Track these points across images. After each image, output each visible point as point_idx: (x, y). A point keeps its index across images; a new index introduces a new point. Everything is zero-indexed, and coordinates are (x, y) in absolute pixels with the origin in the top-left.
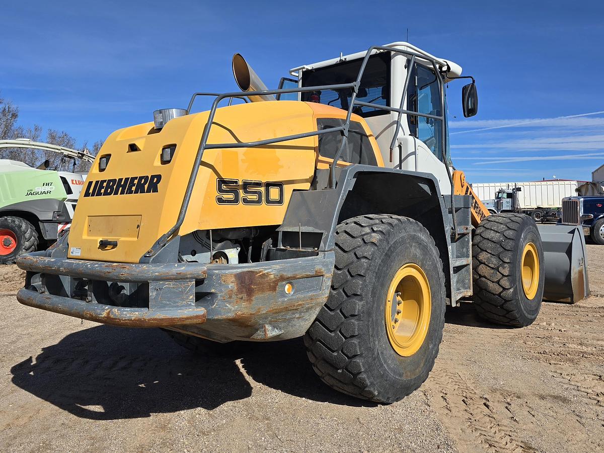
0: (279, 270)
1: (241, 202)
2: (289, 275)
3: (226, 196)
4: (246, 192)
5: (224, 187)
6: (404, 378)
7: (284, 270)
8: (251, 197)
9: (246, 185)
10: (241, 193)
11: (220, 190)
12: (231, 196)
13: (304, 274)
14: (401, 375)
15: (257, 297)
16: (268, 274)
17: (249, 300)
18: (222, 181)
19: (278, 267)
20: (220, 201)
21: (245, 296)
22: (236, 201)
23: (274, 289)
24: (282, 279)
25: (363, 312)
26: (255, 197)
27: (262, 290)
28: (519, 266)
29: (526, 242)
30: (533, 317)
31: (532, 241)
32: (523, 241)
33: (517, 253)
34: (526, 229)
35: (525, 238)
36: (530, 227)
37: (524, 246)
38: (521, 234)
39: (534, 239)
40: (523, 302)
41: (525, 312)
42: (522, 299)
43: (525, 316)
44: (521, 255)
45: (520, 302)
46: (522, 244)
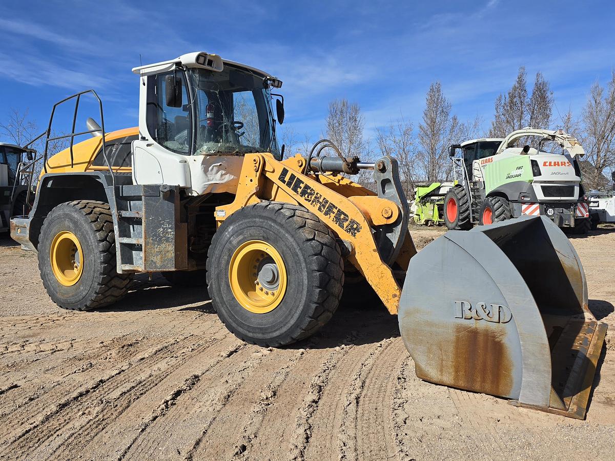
0: (16, 222)
2: (18, 225)
6: (58, 295)
13: (21, 226)
14: (57, 293)
24: (16, 226)
28: (219, 263)
29: (241, 237)
30: (250, 335)
31: (262, 238)
32: (232, 235)
33: (215, 247)
34: (241, 222)
35: (236, 232)
36: (254, 220)
37: (234, 242)
38: (228, 226)
39: (269, 237)
40: (225, 306)
41: (231, 320)
42: (223, 303)
43: (231, 326)
44: (225, 251)
45: (220, 305)
46: (226, 239)
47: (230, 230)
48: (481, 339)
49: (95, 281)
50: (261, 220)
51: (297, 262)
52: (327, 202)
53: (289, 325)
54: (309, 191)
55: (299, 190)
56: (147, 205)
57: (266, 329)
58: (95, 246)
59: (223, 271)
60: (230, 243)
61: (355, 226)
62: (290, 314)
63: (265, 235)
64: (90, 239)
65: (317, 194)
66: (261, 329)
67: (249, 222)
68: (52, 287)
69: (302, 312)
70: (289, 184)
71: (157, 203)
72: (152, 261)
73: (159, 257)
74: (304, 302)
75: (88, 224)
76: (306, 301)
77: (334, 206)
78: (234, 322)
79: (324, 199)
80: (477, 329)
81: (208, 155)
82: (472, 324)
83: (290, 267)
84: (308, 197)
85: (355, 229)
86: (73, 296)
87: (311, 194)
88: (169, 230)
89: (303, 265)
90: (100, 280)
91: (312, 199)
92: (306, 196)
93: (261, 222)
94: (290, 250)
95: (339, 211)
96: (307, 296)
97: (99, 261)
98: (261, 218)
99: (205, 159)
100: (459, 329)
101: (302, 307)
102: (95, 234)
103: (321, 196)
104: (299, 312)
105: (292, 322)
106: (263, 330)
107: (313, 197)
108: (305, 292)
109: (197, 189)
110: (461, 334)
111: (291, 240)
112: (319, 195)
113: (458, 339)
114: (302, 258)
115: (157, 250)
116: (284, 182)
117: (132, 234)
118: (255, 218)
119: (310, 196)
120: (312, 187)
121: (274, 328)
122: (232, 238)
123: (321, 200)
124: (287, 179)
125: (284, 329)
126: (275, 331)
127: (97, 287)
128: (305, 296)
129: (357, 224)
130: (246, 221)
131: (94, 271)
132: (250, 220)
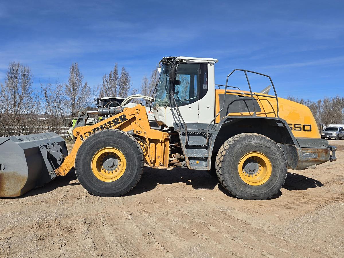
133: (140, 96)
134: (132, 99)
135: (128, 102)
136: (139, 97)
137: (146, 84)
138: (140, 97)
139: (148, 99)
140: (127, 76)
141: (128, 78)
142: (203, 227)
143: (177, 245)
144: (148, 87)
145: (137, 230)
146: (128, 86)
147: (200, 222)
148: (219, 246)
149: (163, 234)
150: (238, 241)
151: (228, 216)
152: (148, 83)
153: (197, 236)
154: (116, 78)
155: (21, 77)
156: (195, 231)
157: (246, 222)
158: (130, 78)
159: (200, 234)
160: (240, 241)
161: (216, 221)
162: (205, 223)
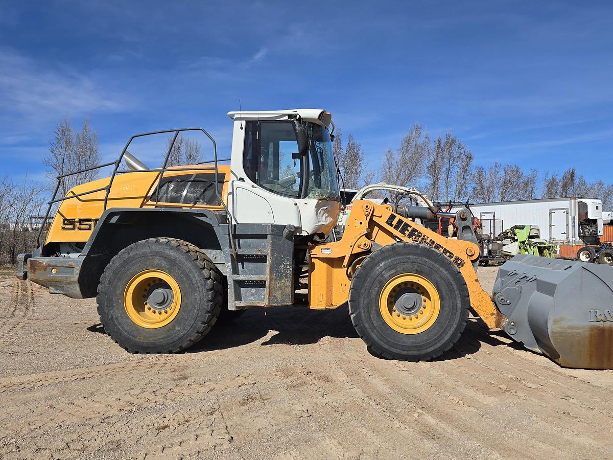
0: (48, 262)
1: (77, 229)
2: (53, 264)
3: (67, 226)
4: (80, 224)
5: (66, 222)
6: (137, 340)
7: (50, 261)
8: (83, 227)
9: (80, 221)
10: (77, 225)
11: (64, 223)
12: (71, 226)
13: (61, 265)
14: (135, 337)
15: (38, 272)
16: (42, 263)
17: (34, 273)
18: (65, 219)
19: (47, 260)
20: (64, 228)
21: (32, 270)
22: (74, 228)
23: (45, 270)
24: (49, 266)
25: (102, 292)
26: (87, 227)
27: (40, 269)
28: (369, 294)
29: (393, 271)
30: (405, 353)
31: (415, 272)
32: (384, 270)
33: (365, 280)
34: (394, 259)
35: (389, 267)
36: (408, 256)
37: (386, 276)
38: (379, 262)
39: (423, 270)
40: (375, 331)
41: (382, 342)
42: (373, 328)
43: (383, 347)
44: (376, 283)
45: (369, 330)
46: (377, 273)
47: (381, 265)
48: (607, 334)
49: (198, 321)
50: (415, 257)
51: (451, 290)
52: (434, 242)
53: (443, 341)
54: (416, 233)
55: (407, 233)
56: (273, 243)
57: (421, 346)
58: (202, 285)
59: (374, 301)
60: (382, 276)
61: (459, 262)
62: (445, 332)
63: (419, 269)
64: (194, 277)
65: (424, 236)
66: (416, 347)
67: (402, 259)
68: (126, 331)
69: (456, 329)
70: (396, 227)
71: (280, 241)
72: (275, 296)
73: (280, 292)
74: (457, 321)
75: (191, 262)
76: (459, 320)
77: (440, 246)
78: (387, 344)
79: (431, 240)
80: (604, 327)
81: (320, 200)
82: (601, 324)
83: (444, 294)
84: (415, 238)
85: (460, 264)
86: (163, 338)
87: (418, 236)
88: (288, 267)
89: (457, 292)
90: (205, 319)
91: (420, 240)
92: (414, 237)
93: (415, 258)
94: (445, 281)
95: (445, 249)
96: (460, 316)
97: (206, 299)
98: (415, 255)
99: (318, 202)
100: (592, 329)
101: (456, 326)
102: (200, 272)
103: (428, 238)
104: (453, 329)
105: (446, 338)
106: (418, 348)
107: (420, 239)
108: (458, 314)
109: (307, 229)
110: (593, 332)
111: (445, 272)
112: (426, 237)
113: (591, 336)
114: (455, 287)
115: (279, 285)
116: (391, 225)
117: (240, 271)
118: (409, 255)
119: (417, 238)
120: (419, 231)
121: (428, 345)
122: (383, 272)
123: (428, 241)
124: (395, 223)
125: (439, 345)
126: (430, 347)
127: (201, 326)
128: (459, 316)
129: (461, 260)
130: (399, 257)
131: (198, 310)
132: (403, 257)
133: (384, 186)
134: (370, 191)
135: (364, 196)
136: (383, 188)
137: (390, 163)
138: (385, 188)
139: (399, 190)
140: (357, 151)
141: (360, 154)
142: (517, 383)
143: (480, 401)
144: (393, 168)
145: (419, 383)
146: (359, 169)
147: (511, 378)
148: (544, 404)
149: (458, 388)
150: (571, 400)
151: (555, 372)
152: (393, 162)
153: (508, 393)
154: (338, 155)
155: (185, 160)
156: (504, 387)
157: (584, 380)
158: (362, 154)
159: (513, 391)
160: (574, 401)
161: (536, 378)
162: (519, 379)
